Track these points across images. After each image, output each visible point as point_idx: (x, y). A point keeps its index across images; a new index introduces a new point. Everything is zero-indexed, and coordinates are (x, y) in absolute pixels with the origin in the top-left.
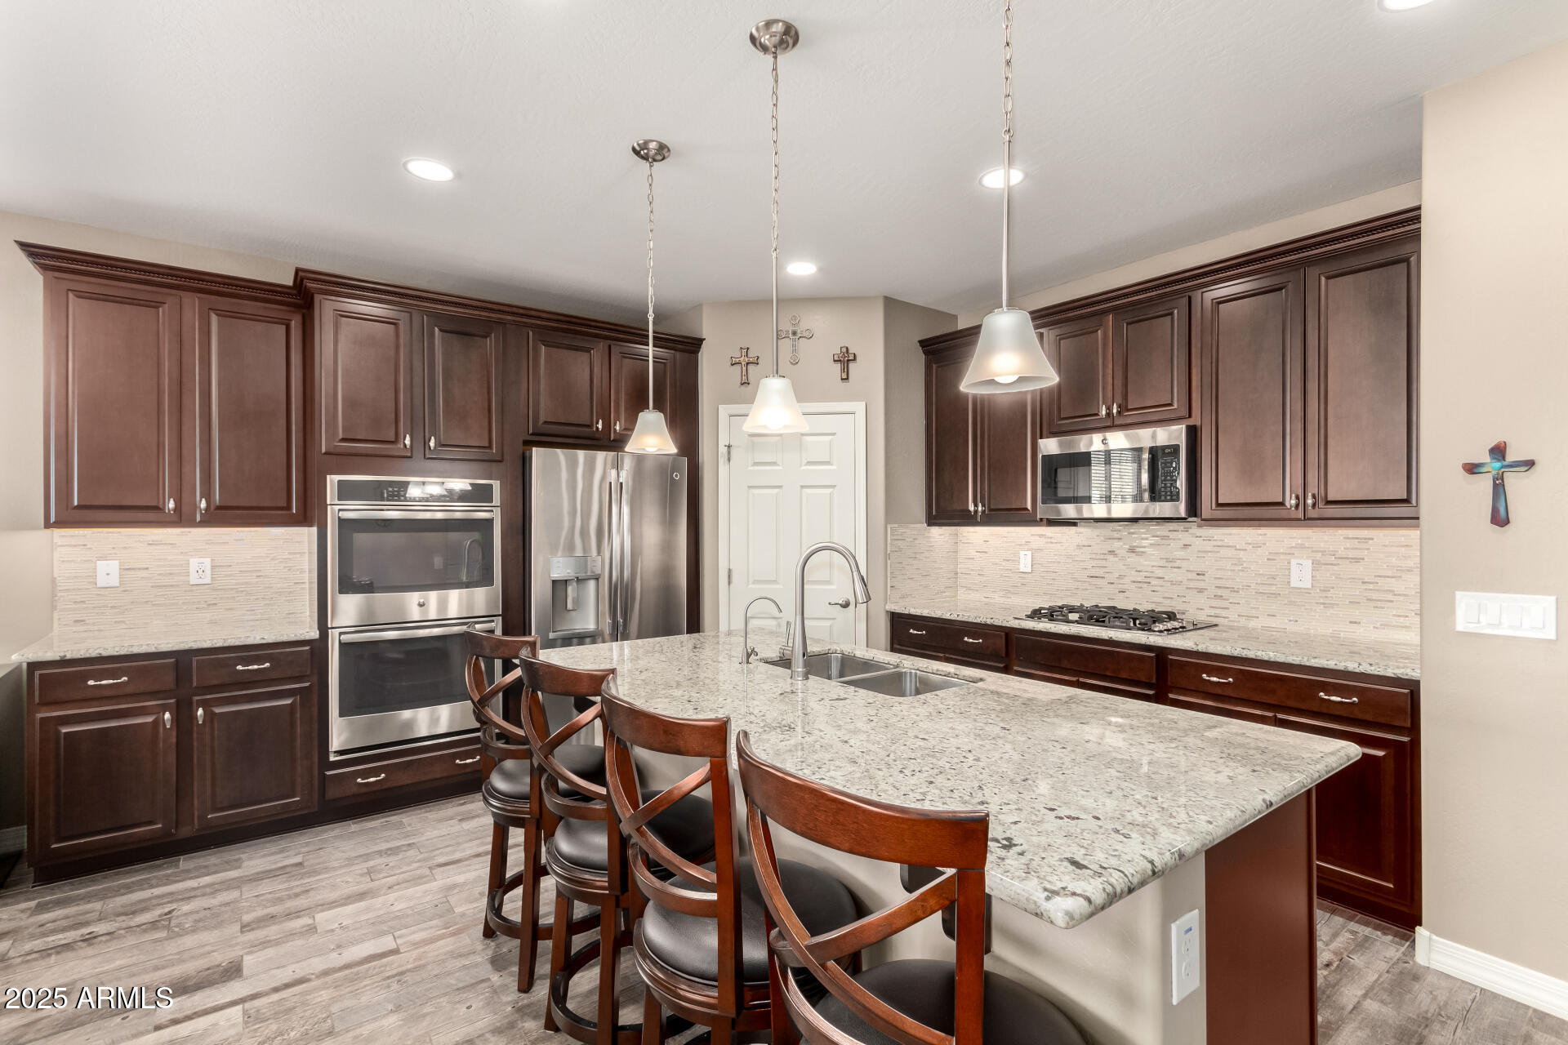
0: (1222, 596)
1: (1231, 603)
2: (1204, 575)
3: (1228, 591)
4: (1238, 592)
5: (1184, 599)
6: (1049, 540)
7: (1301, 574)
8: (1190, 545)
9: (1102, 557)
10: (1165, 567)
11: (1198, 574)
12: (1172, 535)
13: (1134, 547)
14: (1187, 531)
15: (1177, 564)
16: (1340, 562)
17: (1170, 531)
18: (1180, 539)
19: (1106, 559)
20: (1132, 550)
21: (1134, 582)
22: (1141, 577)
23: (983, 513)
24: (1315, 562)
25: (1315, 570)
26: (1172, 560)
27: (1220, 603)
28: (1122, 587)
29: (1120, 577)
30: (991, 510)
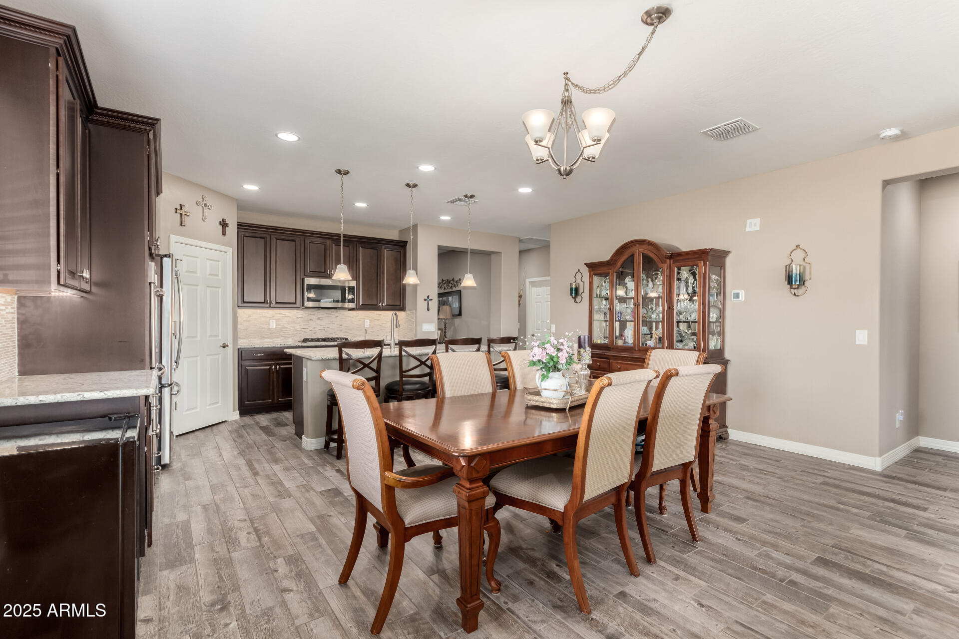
1: (349, 333)
2: (342, 326)
4: (351, 330)
5: (336, 334)
6: (284, 315)
7: (367, 324)
8: (338, 316)
9: (307, 321)
10: (330, 324)
11: (340, 326)
13: (319, 317)
14: (337, 312)
16: (375, 320)
17: (331, 312)
18: (334, 315)
19: (309, 322)
20: (318, 319)
21: (319, 329)
22: (322, 328)
23: (272, 304)
24: (370, 321)
25: (370, 323)
26: (332, 322)
27: (347, 334)
28: (315, 331)
29: (314, 328)
30: (277, 303)
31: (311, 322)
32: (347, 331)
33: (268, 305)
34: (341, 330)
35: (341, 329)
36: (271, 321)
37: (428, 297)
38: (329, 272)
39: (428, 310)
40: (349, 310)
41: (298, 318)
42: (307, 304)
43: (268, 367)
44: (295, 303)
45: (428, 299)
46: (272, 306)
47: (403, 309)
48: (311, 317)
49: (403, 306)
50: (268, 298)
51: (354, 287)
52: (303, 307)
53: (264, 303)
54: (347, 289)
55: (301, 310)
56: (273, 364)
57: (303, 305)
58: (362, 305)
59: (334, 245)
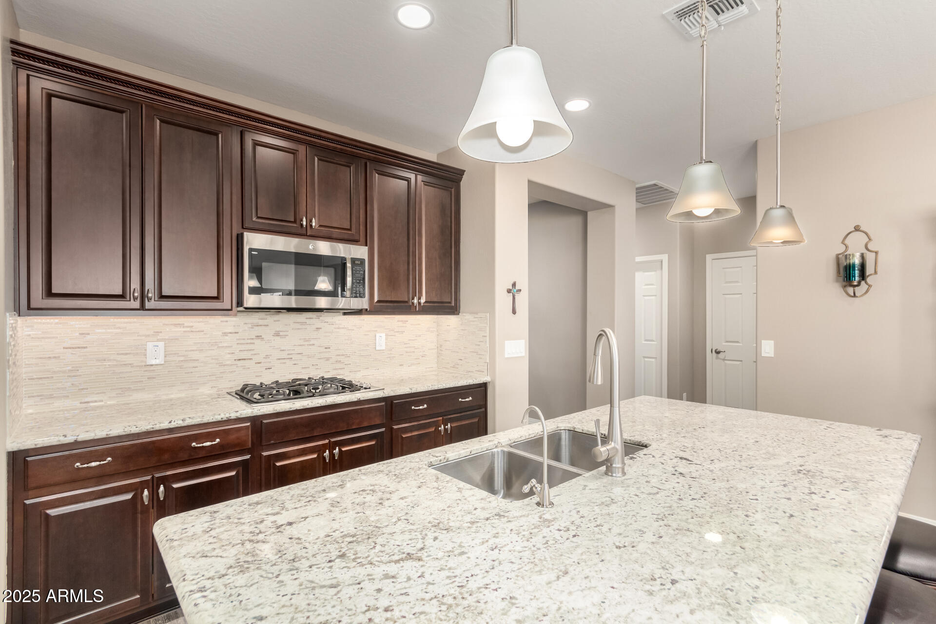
0: (340, 361)
1: (346, 364)
2: (329, 348)
3: (343, 357)
4: (350, 357)
5: (317, 367)
6: (188, 329)
7: (381, 342)
8: (320, 328)
9: (249, 341)
10: (304, 345)
11: (326, 348)
12: (308, 321)
13: (278, 331)
14: (319, 318)
15: (311, 343)
16: (396, 334)
17: (307, 318)
18: (314, 324)
19: (253, 343)
20: (277, 334)
21: (279, 359)
22: (284, 355)
23: (149, 299)
24: (387, 335)
25: (386, 339)
26: (309, 340)
27: (339, 366)
28: (268, 365)
29: (267, 357)
30: (162, 297)
31: (257, 342)
32: (339, 358)
33: (136, 304)
34: (328, 359)
35: (327, 355)
36: (150, 345)
37: (514, 285)
38: (304, 223)
39: (514, 312)
40: (345, 314)
41: (225, 334)
42: (250, 300)
43: (128, 496)
44: (216, 298)
45: (513, 290)
46: (148, 305)
47: (454, 310)
48: (258, 331)
49: (456, 304)
50: (135, 284)
51: (362, 261)
52: (241, 309)
53: (122, 297)
54: (349, 265)
55: (236, 315)
56: (143, 485)
57: (240, 303)
58: (379, 301)
59: (316, 159)
